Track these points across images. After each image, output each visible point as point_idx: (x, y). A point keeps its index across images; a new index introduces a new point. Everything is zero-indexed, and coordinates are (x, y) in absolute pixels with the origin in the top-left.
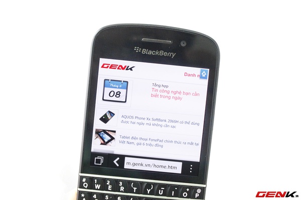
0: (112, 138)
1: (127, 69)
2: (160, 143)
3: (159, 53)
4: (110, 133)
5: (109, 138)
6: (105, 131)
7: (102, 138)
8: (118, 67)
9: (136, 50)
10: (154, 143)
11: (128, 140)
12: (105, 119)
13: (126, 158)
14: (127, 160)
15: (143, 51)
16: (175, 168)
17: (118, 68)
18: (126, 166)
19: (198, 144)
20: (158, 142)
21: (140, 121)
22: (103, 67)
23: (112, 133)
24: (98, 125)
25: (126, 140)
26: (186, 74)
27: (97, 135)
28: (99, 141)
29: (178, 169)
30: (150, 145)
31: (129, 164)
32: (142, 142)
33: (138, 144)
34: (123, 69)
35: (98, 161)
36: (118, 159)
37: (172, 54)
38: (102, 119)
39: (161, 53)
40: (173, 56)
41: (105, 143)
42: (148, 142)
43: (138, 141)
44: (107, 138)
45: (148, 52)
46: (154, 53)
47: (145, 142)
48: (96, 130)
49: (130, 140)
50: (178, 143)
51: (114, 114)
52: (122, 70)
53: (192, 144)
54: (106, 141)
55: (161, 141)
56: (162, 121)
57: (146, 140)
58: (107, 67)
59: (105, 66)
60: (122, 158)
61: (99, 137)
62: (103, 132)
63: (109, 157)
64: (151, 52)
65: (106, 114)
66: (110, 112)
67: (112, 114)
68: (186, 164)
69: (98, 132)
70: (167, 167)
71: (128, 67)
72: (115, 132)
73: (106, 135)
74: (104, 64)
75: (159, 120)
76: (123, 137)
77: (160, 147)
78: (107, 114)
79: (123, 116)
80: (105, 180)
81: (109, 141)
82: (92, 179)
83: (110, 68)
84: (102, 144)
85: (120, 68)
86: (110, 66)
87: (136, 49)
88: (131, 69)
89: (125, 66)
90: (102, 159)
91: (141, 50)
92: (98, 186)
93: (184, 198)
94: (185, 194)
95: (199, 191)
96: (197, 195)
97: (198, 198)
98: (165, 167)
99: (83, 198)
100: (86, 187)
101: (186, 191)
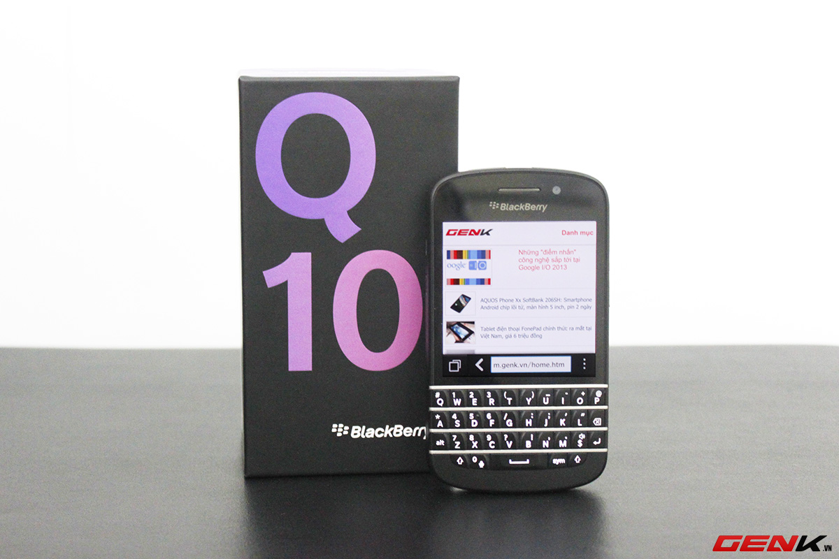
0: (471, 332)
1: (482, 234)
2: (538, 333)
3: (524, 208)
4: (467, 325)
5: (467, 333)
6: (459, 324)
7: (456, 334)
8: (469, 232)
9: (492, 207)
10: (529, 333)
11: (493, 333)
12: (458, 307)
13: (493, 358)
14: (494, 360)
15: (502, 206)
16: (562, 365)
17: (470, 234)
18: (494, 370)
19: (590, 329)
20: (535, 332)
21: (505, 304)
22: (448, 234)
23: (470, 325)
24: (449, 315)
25: (490, 333)
26: (564, 233)
27: (449, 330)
28: (452, 338)
29: (566, 366)
30: (524, 336)
31: (497, 366)
32: (513, 333)
33: (507, 337)
34: (477, 234)
35: (454, 366)
36: (481, 360)
37: (542, 207)
38: (453, 307)
39: (526, 206)
40: (544, 209)
41: (461, 341)
42: (521, 332)
43: (507, 332)
44: (463, 333)
45: (509, 207)
46: (517, 207)
47: (517, 333)
48: (448, 323)
49: (496, 333)
50: (562, 329)
51: (470, 299)
52: (475, 236)
53: (582, 328)
54: (462, 337)
55: (538, 329)
56: (537, 300)
57: (518, 329)
58: (455, 234)
59: (452, 232)
60: (487, 358)
61: (452, 333)
62: (457, 326)
63: (469, 359)
64: (512, 208)
65: (459, 300)
66: (464, 296)
67: (467, 299)
68: (576, 358)
69: (450, 326)
70: (551, 365)
71: (483, 230)
72: (473, 323)
73: (461, 329)
74: (449, 231)
75: (534, 300)
76: (485, 330)
77: (538, 338)
78: (461, 300)
79: (482, 300)
80: (466, 392)
81: (467, 337)
82: (449, 392)
83: (459, 234)
84: (457, 342)
85: (472, 233)
86: (458, 232)
87: (492, 204)
88: (487, 233)
89: (479, 231)
90: (458, 362)
91: (500, 206)
92: (457, 402)
93: (580, 407)
94: (580, 400)
95: (599, 394)
96: (597, 400)
97: (598, 404)
98: (547, 365)
99: (438, 420)
100: (441, 404)
101: (582, 396)
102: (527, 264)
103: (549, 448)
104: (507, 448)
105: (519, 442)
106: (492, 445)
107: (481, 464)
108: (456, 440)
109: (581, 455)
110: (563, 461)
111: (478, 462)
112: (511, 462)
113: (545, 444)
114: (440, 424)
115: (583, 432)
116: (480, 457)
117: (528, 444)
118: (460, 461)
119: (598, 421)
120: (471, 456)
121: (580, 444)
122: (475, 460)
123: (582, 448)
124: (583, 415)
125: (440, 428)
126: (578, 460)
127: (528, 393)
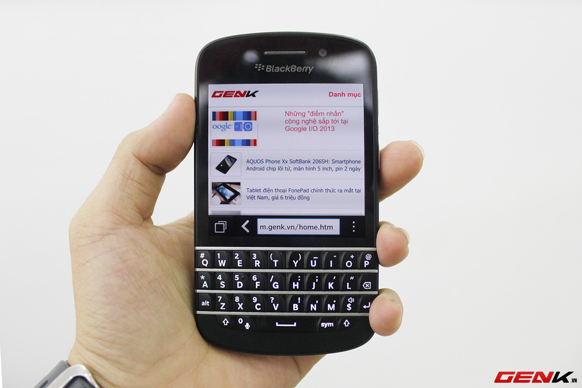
0: (237, 194)
1: (248, 96)
2: (305, 194)
3: (290, 69)
4: (233, 186)
5: (232, 194)
6: (225, 185)
7: (222, 195)
8: (235, 93)
9: (258, 68)
10: (296, 195)
11: (259, 194)
12: (223, 168)
13: (259, 220)
14: (260, 222)
15: (267, 68)
16: (331, 227)
17: (236, 96)
18: (260, 232)
19: (359, 191)
20: (302, 193)
21: (271, 165)
22: (214, 96)
23: (235, 186)
24: (214, 176)
25: (256, 194)
26: (331, 94)
27: (215, 191)
28: (218, 199)
29: (334, 228)
30: (291, 198)
31: (264, 228)
32: (279, 194)
33: (274, 198)
34: (242, 96)
35: (220, 228)
36: (248, 221)
37: (308, 69)
38: (219, 168)
39: (292, 68)
40: (310, 71)
41: (226, 202)
42: (288, 194)
43: (274, 194)
44: (229, 194)
45: (274, 69)
46: (283, 69)
47: (284, 195)
48: (213, 184)
49: (262, 194)
50: (330, 191)
51: (235, 160)
52: (240, 98)
53: (351, 191)
54: (228, 198)
55: (305, 191)
56: (304, 162)
57: (285, 191)
58: (220, 96)
59: (217, 94)
60: (253, 219)
61: (218, 194)
62: (222, 186)
63: (236, 220)
64: (278, 69)
65: (224, 160)
66: (229, 157)
67: (233, 160)
68: (346, 221)
69: (216, 187)
70: (319, 227)
71: (249, 92)
72: (239, 184)
73: (226, 189)
74: (215, 92)
75: (300, 161)
76: (251, 191)
77: (305, 200)
78: (226, 161)
79: (248, 161)
80: (232, 253)
81: (232, 198)
82: (214, 253)
83: (225, 96)
84: (222, 203)
85: (238, 95)
86: (223, 93)
87: (258, 66)
88: (253, 95)
89: (245, 92)
90: (224, 224)
91: (265, 68)
92: (222, 263)
93: (349, 270)
94: (349, 263)
95: (369, 257)
96: (366, 263)
97: (368, 267)
98: (315, 228)
99: (203, 281)
100: (206, 265)
101: (350, 259)
102: (294, 125)
103: (317, 311)
104: (273, 311)
105: (285, 304)
106: (258, 307)
107: (247, 326)
108: (221, 301)
109: (349, 318)
110: (331, 324)
111: (244, 323)
112: (277, 325)
113: (313, 307)
114: (205, 284)
115: (353, 296)
116: (246, 319)
117: (295, 307)
118: (226, 322)
119: (367, 285)
120: (236, 318)
121: (349, 308)
122: (240, 321)
123: (351, 312)
124: (352, 278)
125: (205, 288)
126: (347, 323)
127: (295, 255)
